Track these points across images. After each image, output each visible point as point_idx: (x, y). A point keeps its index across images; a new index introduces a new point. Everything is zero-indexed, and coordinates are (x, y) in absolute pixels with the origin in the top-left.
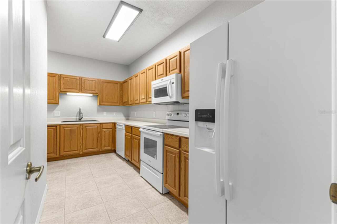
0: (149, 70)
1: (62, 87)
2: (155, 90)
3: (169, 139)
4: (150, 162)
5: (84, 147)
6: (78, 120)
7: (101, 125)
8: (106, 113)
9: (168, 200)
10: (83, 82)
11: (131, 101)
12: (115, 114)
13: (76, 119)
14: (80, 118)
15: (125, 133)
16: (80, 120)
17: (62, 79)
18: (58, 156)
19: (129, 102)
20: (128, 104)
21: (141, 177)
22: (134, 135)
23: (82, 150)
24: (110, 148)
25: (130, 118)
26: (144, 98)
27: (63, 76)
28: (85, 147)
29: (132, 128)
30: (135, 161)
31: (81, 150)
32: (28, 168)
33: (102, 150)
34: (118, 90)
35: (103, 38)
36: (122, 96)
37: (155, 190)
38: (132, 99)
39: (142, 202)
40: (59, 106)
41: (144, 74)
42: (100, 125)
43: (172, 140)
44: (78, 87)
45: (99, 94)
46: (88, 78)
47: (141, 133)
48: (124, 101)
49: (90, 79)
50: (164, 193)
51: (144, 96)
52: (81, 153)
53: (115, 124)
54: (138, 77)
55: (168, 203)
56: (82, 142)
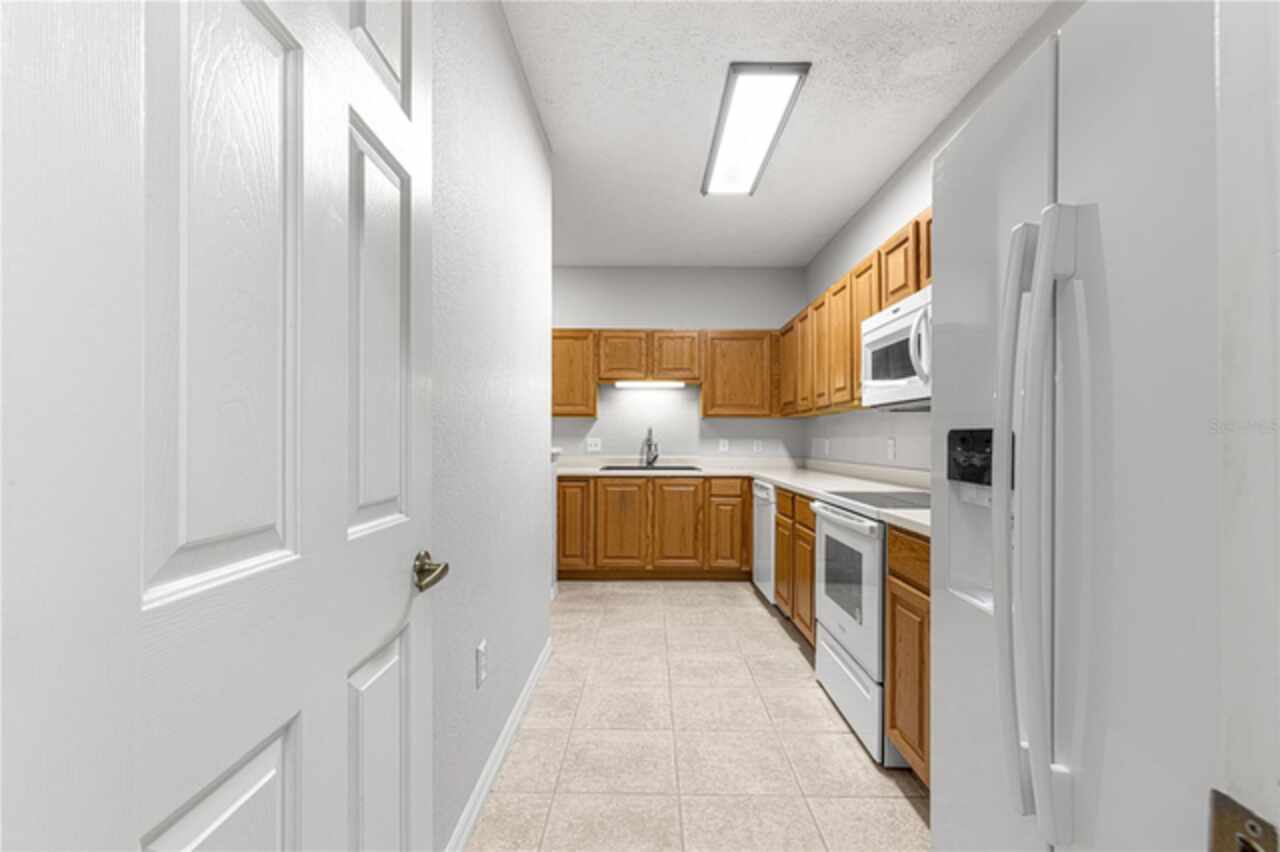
0: (858, 276)
1: (602, 368)
2: (874, 353)
3: (900, 549)
4: (844, 630)
5: (657, 550)
6: (644, 465)
7: (707, 485)
8: (726, 442)
9: (901, 794)
10: (656, 344)
11: (804, 399)
12: (757, 447)
13: (641, 461)
14: (651, 460)
15: (777, 518)
16: (650, 465)
17: (602, 343)
18: (591, 567)
19: (800, 402)
20: (797, 412)
21: (816, 685)
22: (800, 523)
23: (653, 561)
24: (733, 564)
25: (811, 462)
26: (842, 385)
27: (605, 334)
28: (661, 551)
29: (793, 499)
30: (802, 620)
31: (649, 559)
32: (417, 563)
33: (711, 567)
34: (766, 363)
35: (701, 195)
36: (779, 381)
37: (856, 744)
38: (807, 394)
39: (795, 769)
40: (597, 423)
41: (842, 293)
42: (703, 483)
43: (913, 555)
44: (644, 362)
45: (702, 379)
46: (671, 331)
47: (818, 518)
48: (784, 400)
49: (678, 335)
50: (886, 764)
51: (842, 378)
52: (649, 567)
53: (749, 480)
54: (825, 309)
55: (893, 804)
56: (653, 532)
